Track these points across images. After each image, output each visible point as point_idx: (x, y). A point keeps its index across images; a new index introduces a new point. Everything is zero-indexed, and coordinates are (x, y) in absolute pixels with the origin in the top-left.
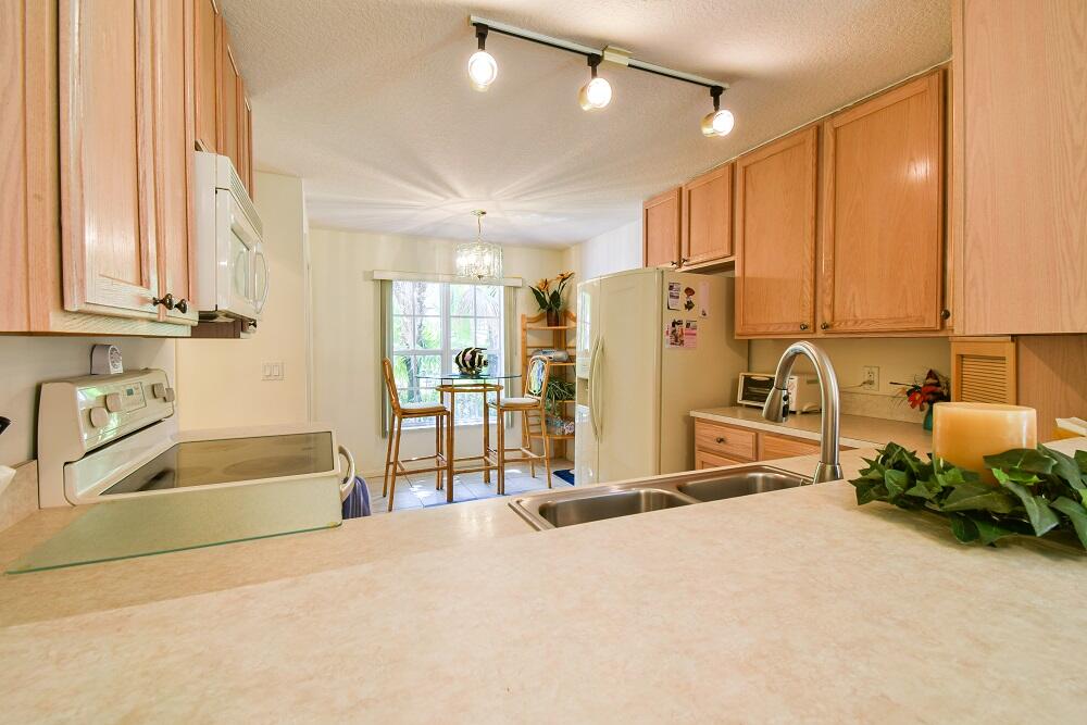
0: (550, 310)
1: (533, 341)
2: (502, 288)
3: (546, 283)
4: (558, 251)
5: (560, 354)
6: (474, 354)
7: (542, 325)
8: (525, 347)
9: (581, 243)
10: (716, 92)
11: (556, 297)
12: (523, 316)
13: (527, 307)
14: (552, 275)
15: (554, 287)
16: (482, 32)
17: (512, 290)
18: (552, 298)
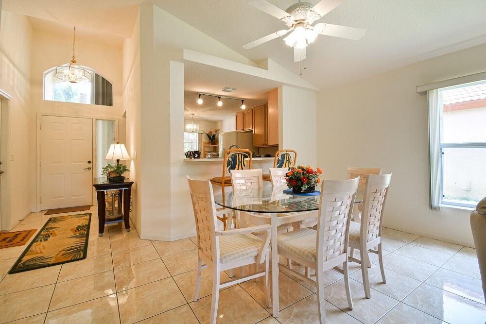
0: (212, 140)
1: (207, 150)
2: (197, 134)
3: (211, 132)
4: (215, 123)
5: (215, 154)
6: (190, 152)
7: (210, 145)
8: (205, 152)
9: (221, 121)
10: (243, 101)
11: (214, 136)
12: (204, 142)
13: (205, 139)
14: (213, 130)
15: (213, 133)
16: (200, 95)
17: (200, 134)
18: (213, 137)
